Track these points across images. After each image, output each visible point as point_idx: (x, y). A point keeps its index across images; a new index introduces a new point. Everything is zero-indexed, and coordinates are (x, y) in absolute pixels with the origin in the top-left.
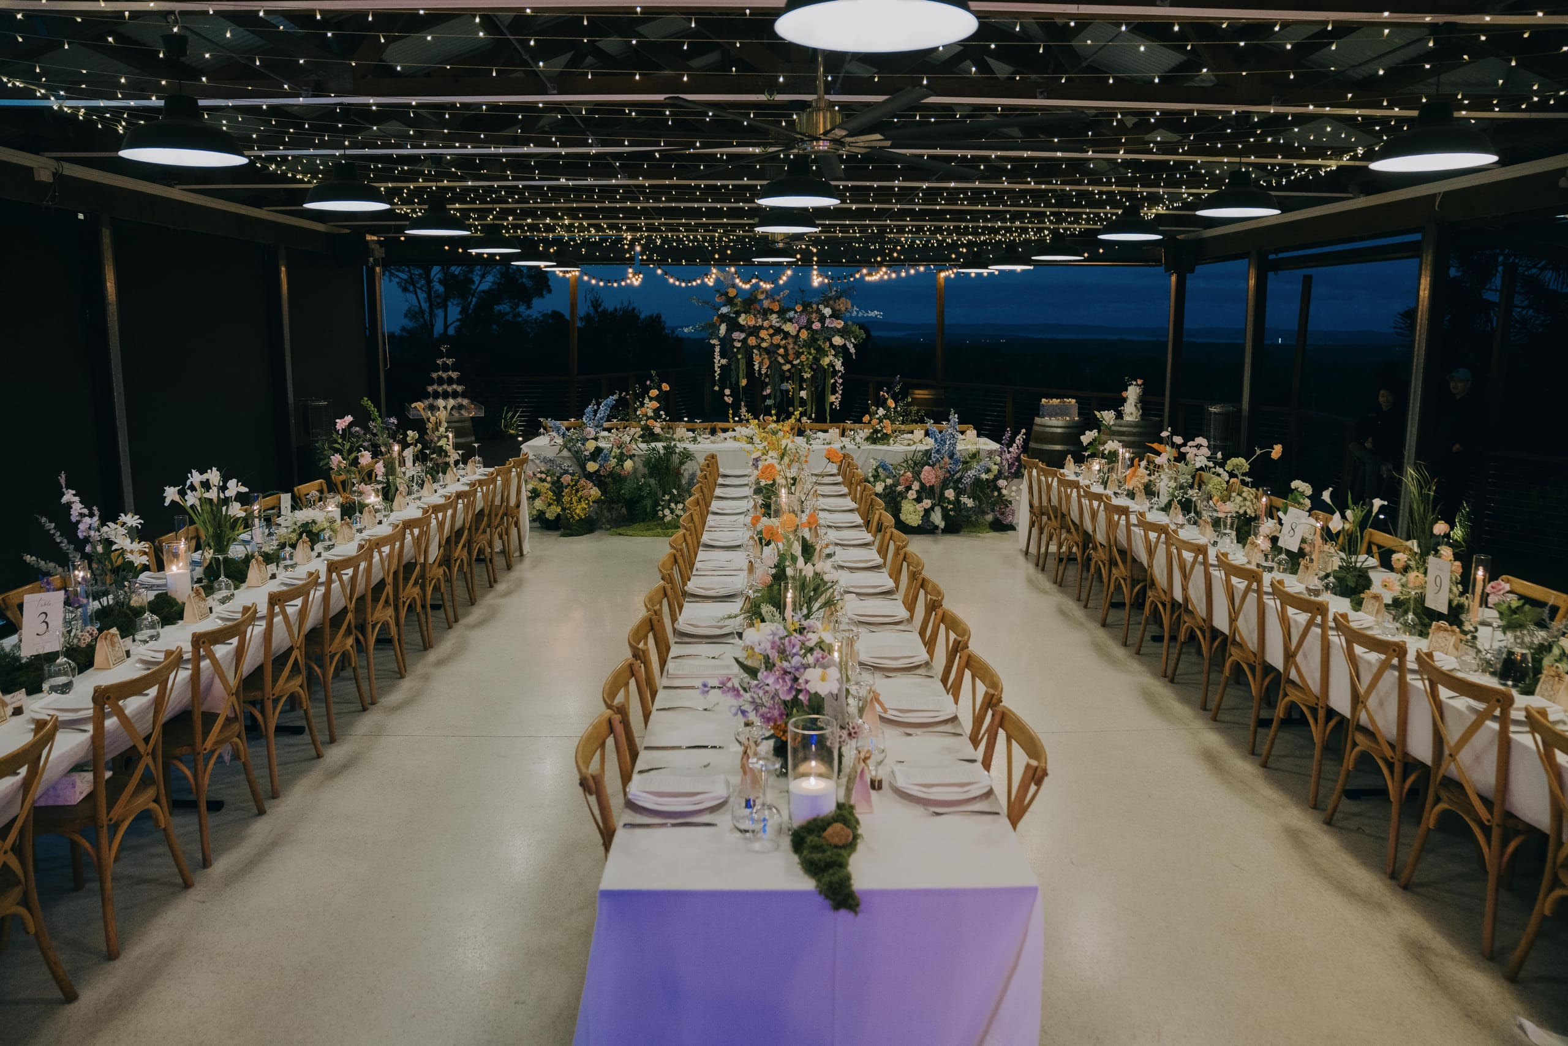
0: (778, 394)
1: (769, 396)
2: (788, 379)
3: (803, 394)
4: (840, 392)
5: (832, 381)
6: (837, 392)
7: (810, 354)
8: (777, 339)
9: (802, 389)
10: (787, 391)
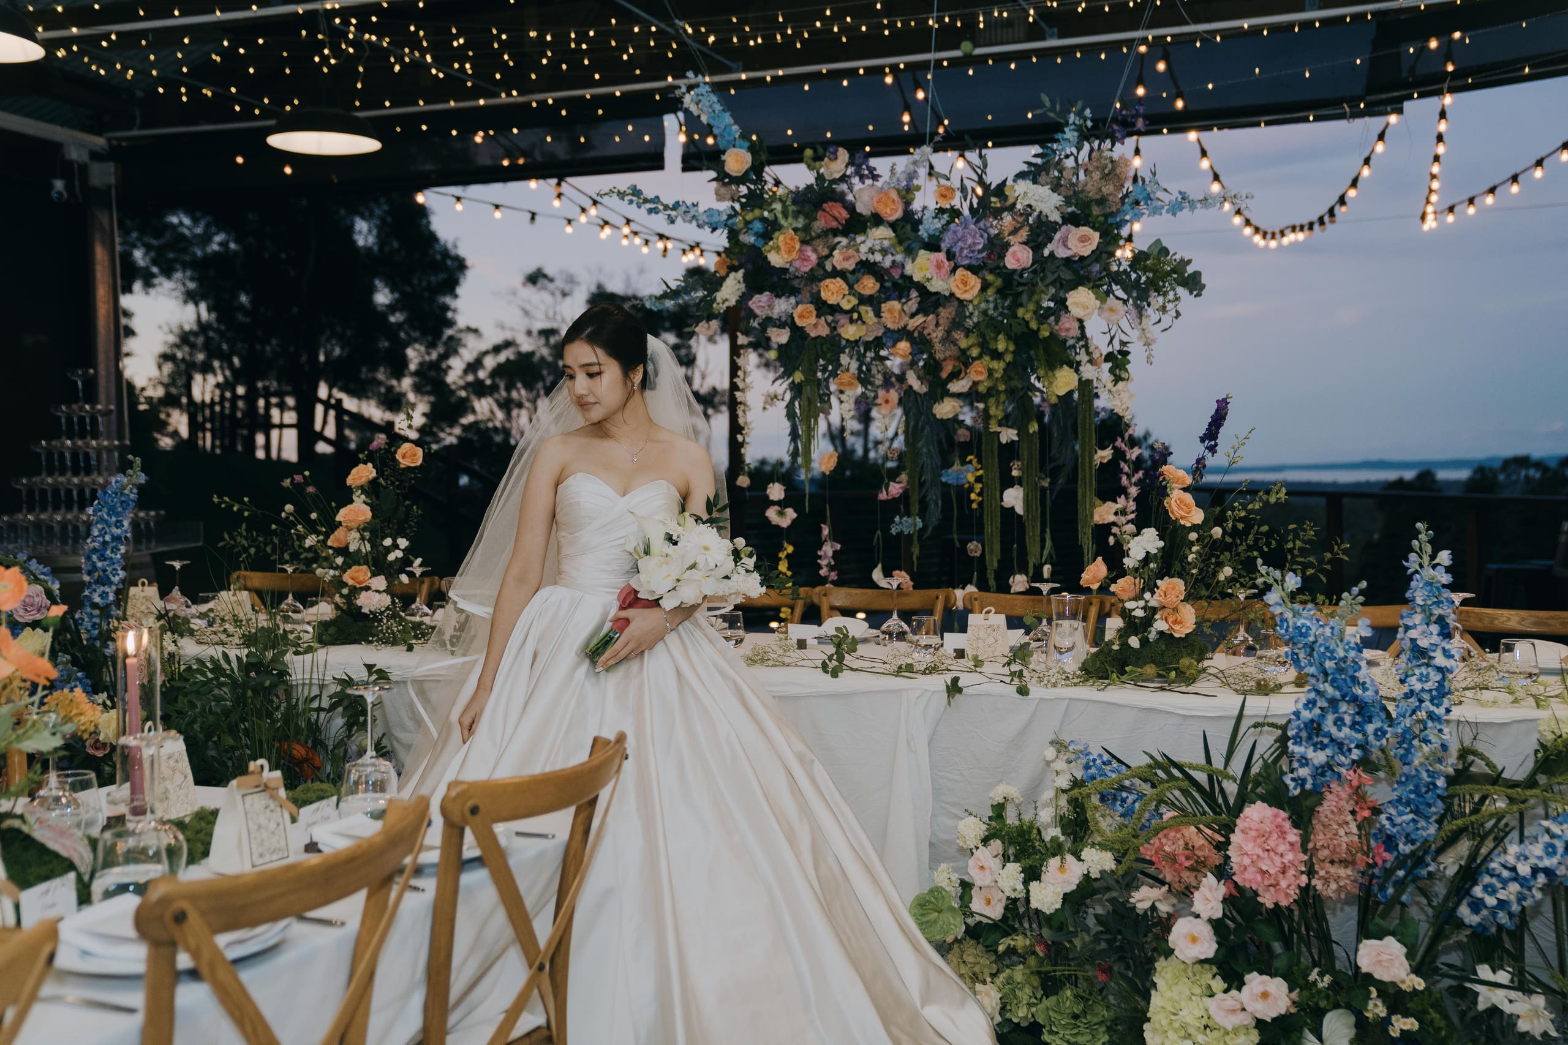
0: (934, 497)
1: (901, 504)
2: (966, 449)
3: (1014, 498)
4: (1134, 491)
5: (1104, 455)
6: (1124, 491)
7: (997, 355)
8: (895, 313)
9: (1008, 482)
10: (963, 492)
